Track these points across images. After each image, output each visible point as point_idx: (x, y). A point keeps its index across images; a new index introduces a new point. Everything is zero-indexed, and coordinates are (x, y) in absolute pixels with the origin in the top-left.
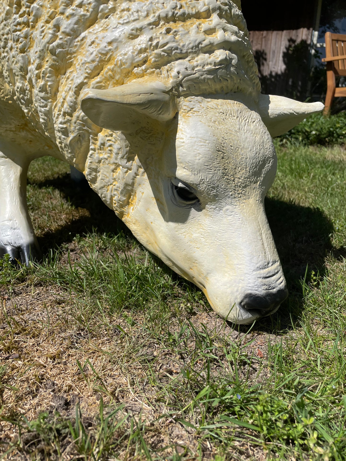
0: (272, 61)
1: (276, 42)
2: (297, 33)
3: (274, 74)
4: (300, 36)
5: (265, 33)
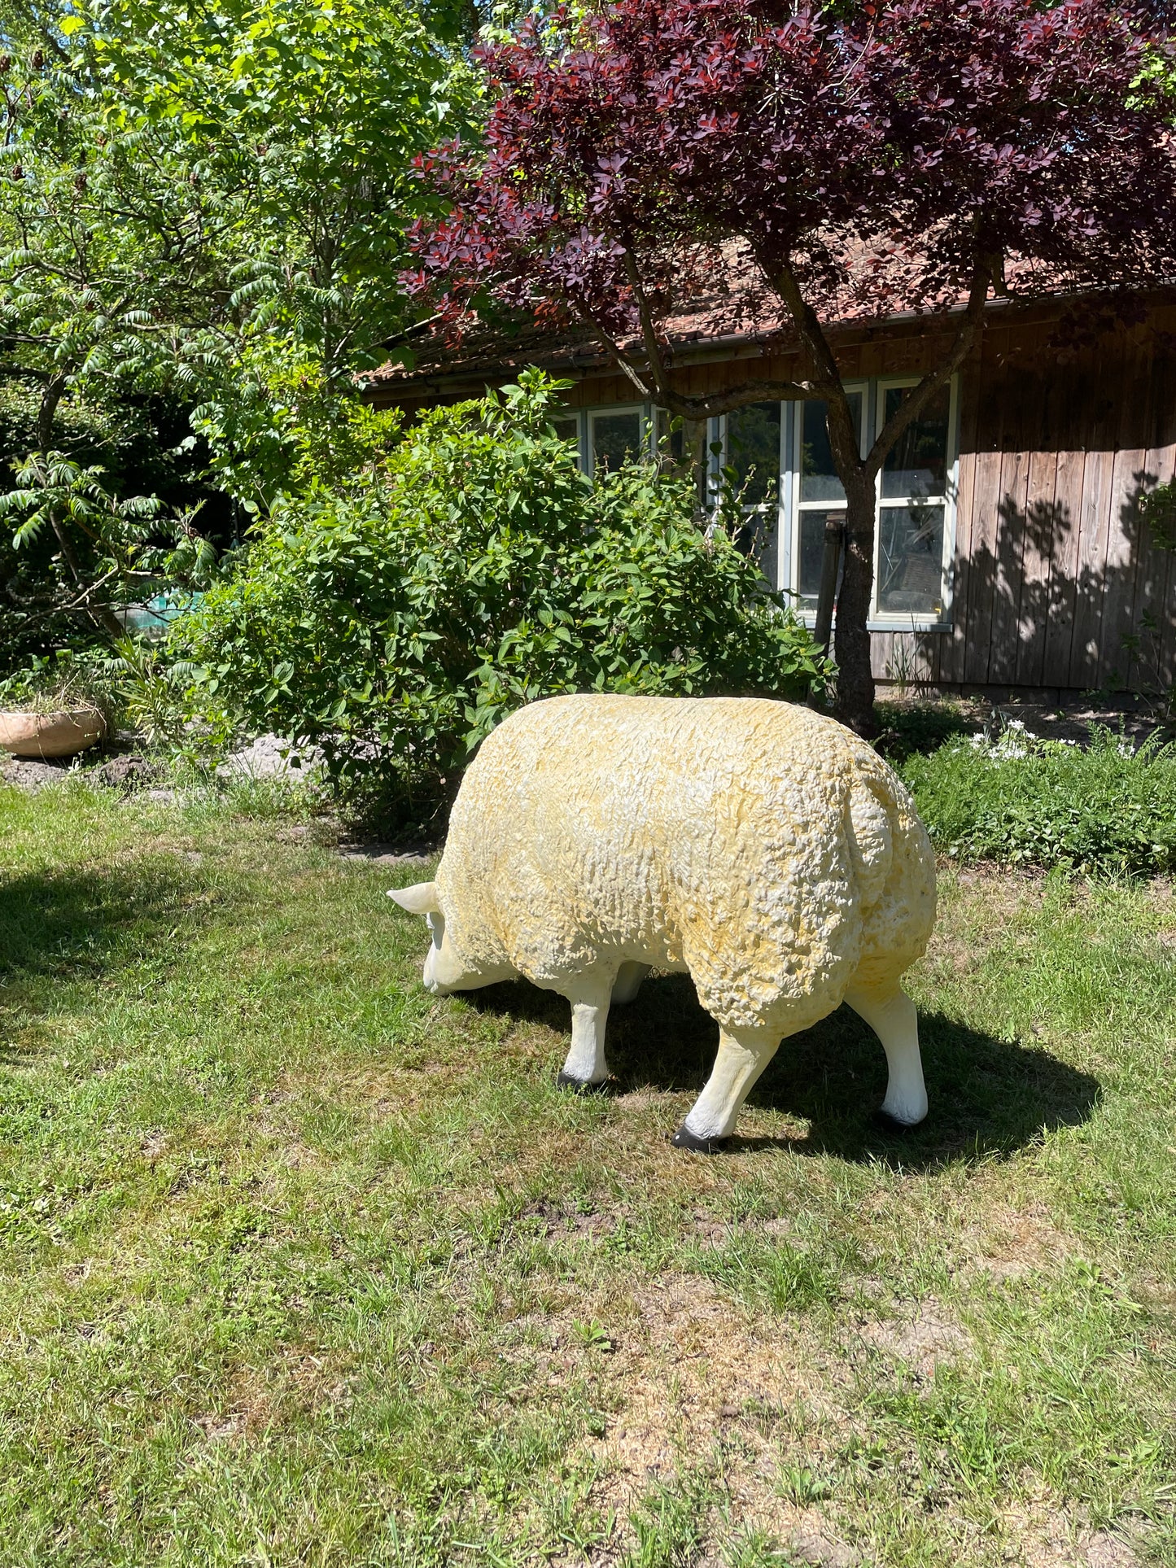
0: (1089, 531)
1: (1097, 477)
2: (1158, 456)
3: (1096, 567)
4: (1169, 463)
5: (1063, 455)
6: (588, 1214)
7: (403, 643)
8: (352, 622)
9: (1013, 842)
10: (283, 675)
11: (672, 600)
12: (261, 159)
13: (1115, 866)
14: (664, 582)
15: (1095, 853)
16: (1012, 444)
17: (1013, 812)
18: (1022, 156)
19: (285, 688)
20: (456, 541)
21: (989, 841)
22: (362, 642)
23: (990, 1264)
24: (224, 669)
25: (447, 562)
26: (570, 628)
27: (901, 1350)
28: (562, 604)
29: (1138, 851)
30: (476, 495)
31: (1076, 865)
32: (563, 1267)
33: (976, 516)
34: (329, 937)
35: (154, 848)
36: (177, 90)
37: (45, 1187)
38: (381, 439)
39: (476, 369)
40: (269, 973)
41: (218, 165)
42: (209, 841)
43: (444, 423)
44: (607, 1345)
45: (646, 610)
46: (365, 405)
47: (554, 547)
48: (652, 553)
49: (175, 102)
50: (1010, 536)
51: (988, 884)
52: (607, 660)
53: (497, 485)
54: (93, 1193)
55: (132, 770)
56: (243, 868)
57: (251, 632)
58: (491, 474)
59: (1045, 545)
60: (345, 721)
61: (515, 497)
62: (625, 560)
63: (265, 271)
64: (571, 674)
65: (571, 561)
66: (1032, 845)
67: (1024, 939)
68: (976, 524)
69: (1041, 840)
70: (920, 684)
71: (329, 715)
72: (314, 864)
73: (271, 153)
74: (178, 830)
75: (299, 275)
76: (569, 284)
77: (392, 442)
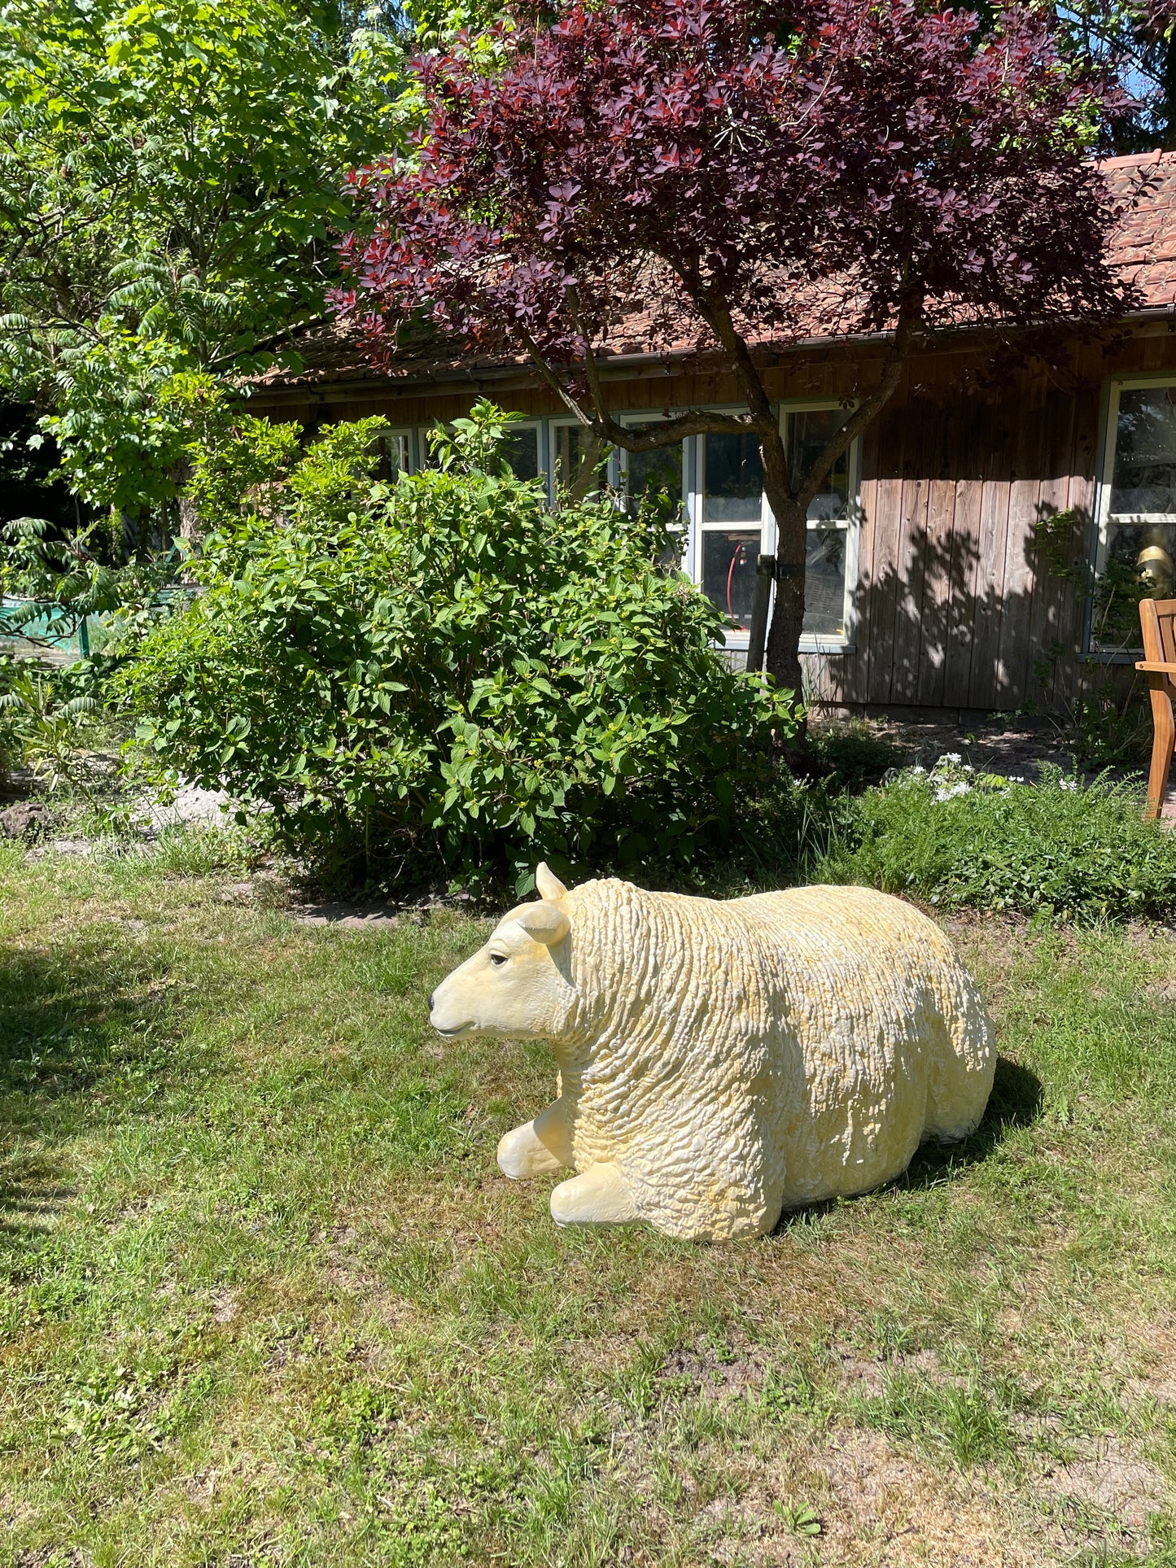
1: (994, 507)
2: (1051, 487)
3: (1000, 593)
4: (1062, 493)
5: (962, 482)
6: (730, 1363)
7: (366, 693)
8: (310, 672)
9: (993, 889)
10: (237, 731)
11: (659, 651)
12: (138, 152)
13: (1097, 913)
14: (646, 631)
15: (1074, 899)
16: (913, 472)
17: (989, 858)
18: (965, 203)
19: (242, 745)
20: (419, 585)
21: (971, 889)
22: (322, 694)
23: (1147, 1385)
24: (174, 726)
25: (411, 607)
26: (544, 676)
27: (1100, 1498)
28: (534, 652)
29: (1114, 896)
30: (441, 538)
31: (1057, 910)
32: (732, 1433)
33: (878, 541)
34: (327, 1025)
35: (89, 917)
36: (43, 74)
37: (124, 1376)
38: (280, 454)
39: (365, 378)
40: (277, 1075)
41: (93, 159)
42: (150, 907)
43: (348, 439)
44: (815, 1528)
45: (628, 661)
46: (261, 419)
47: (523, 592)
48: (629, 600)
49: (41, 88)
50: (921, 565)
51: (975, 933)
52: (585, 710)
53: (462, 528)
54: (180, 1379)
55: (33, 820)
56: (198, 938)
57: (198, 683)
58: (456, 515)
59: (954, 574)
60: (306, 779)
61: (482, 540)
62: (601, 607)
63: (146, 272)
64: (551, 726)
65: (541, 606)
66: (1011, 892)
67: (1029, 995)
68: (878, 549)
69: (1020, 886)
70: (823, 704)
71: (288, 773)
72: (276, 930)
73: (150, 145)
74: (108, 893)
75: (186, 278)
76: (519, 314)
77: (294, 457)
